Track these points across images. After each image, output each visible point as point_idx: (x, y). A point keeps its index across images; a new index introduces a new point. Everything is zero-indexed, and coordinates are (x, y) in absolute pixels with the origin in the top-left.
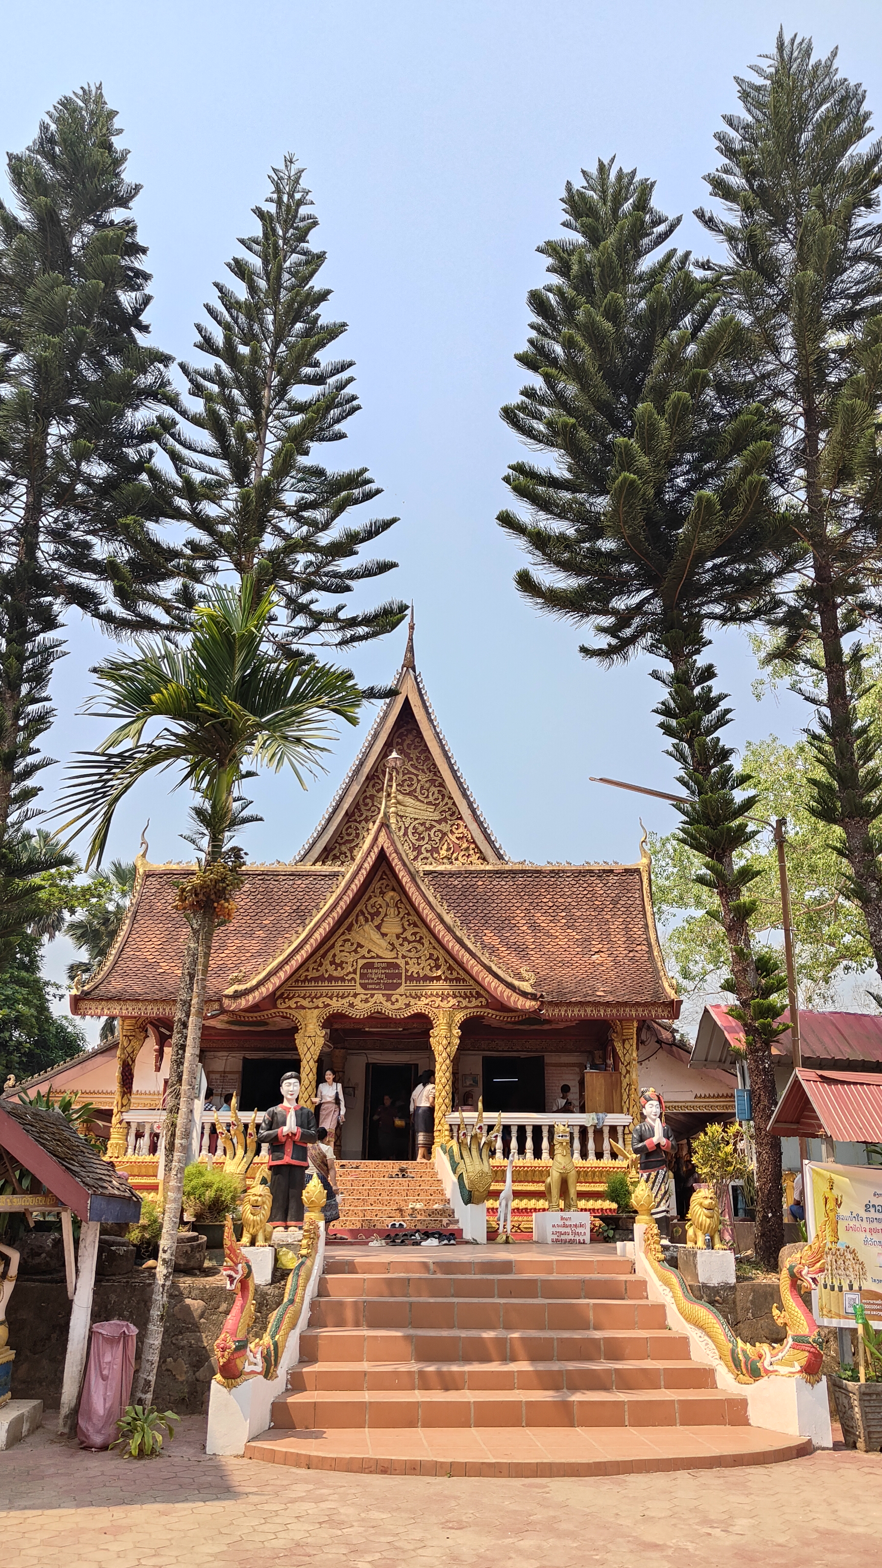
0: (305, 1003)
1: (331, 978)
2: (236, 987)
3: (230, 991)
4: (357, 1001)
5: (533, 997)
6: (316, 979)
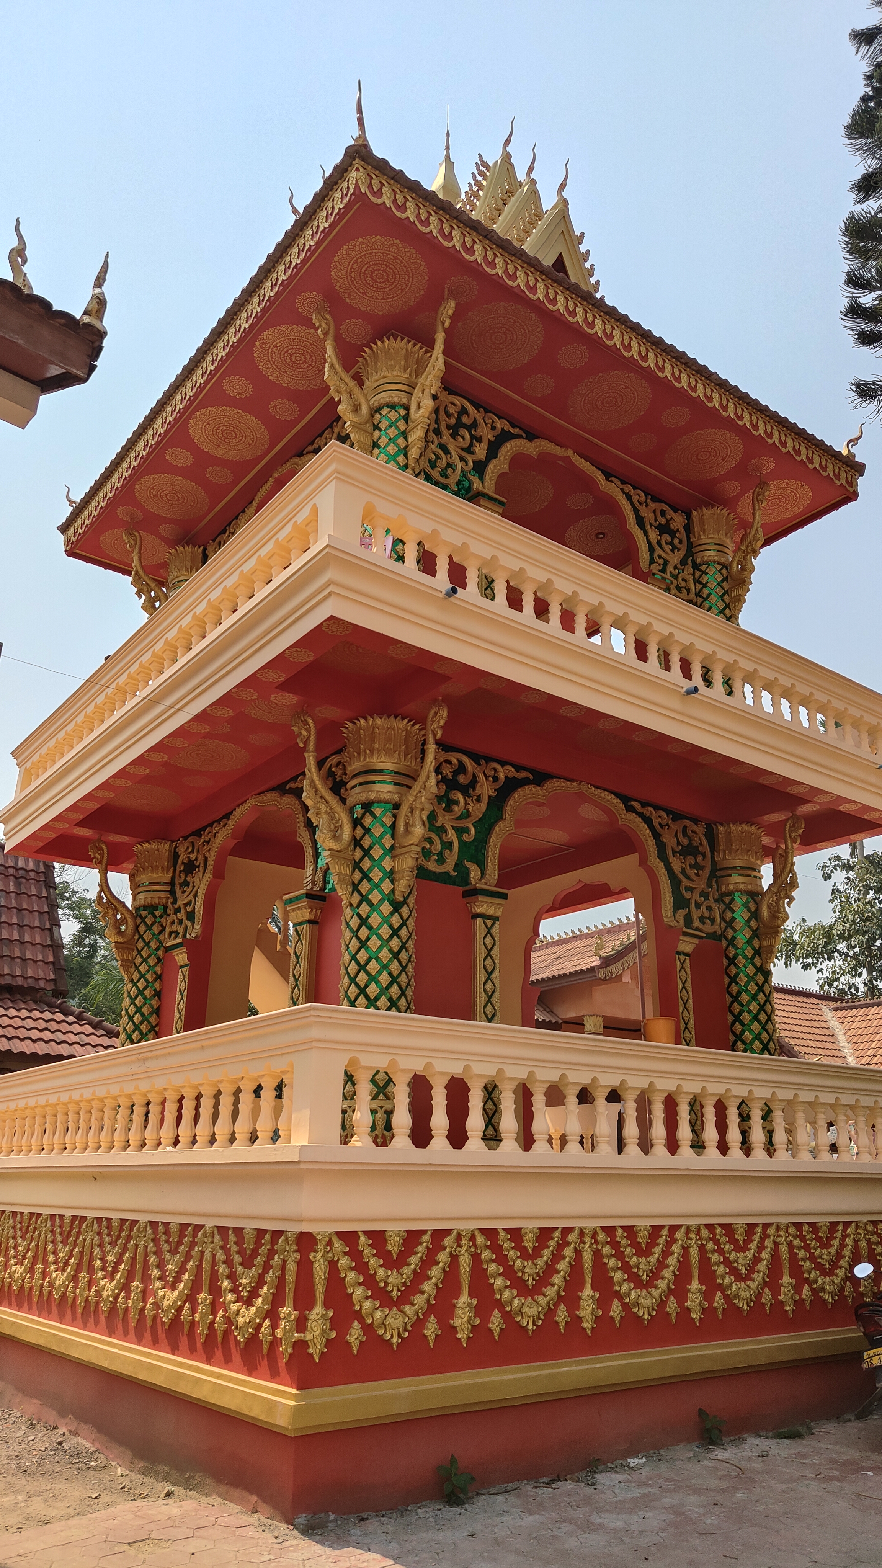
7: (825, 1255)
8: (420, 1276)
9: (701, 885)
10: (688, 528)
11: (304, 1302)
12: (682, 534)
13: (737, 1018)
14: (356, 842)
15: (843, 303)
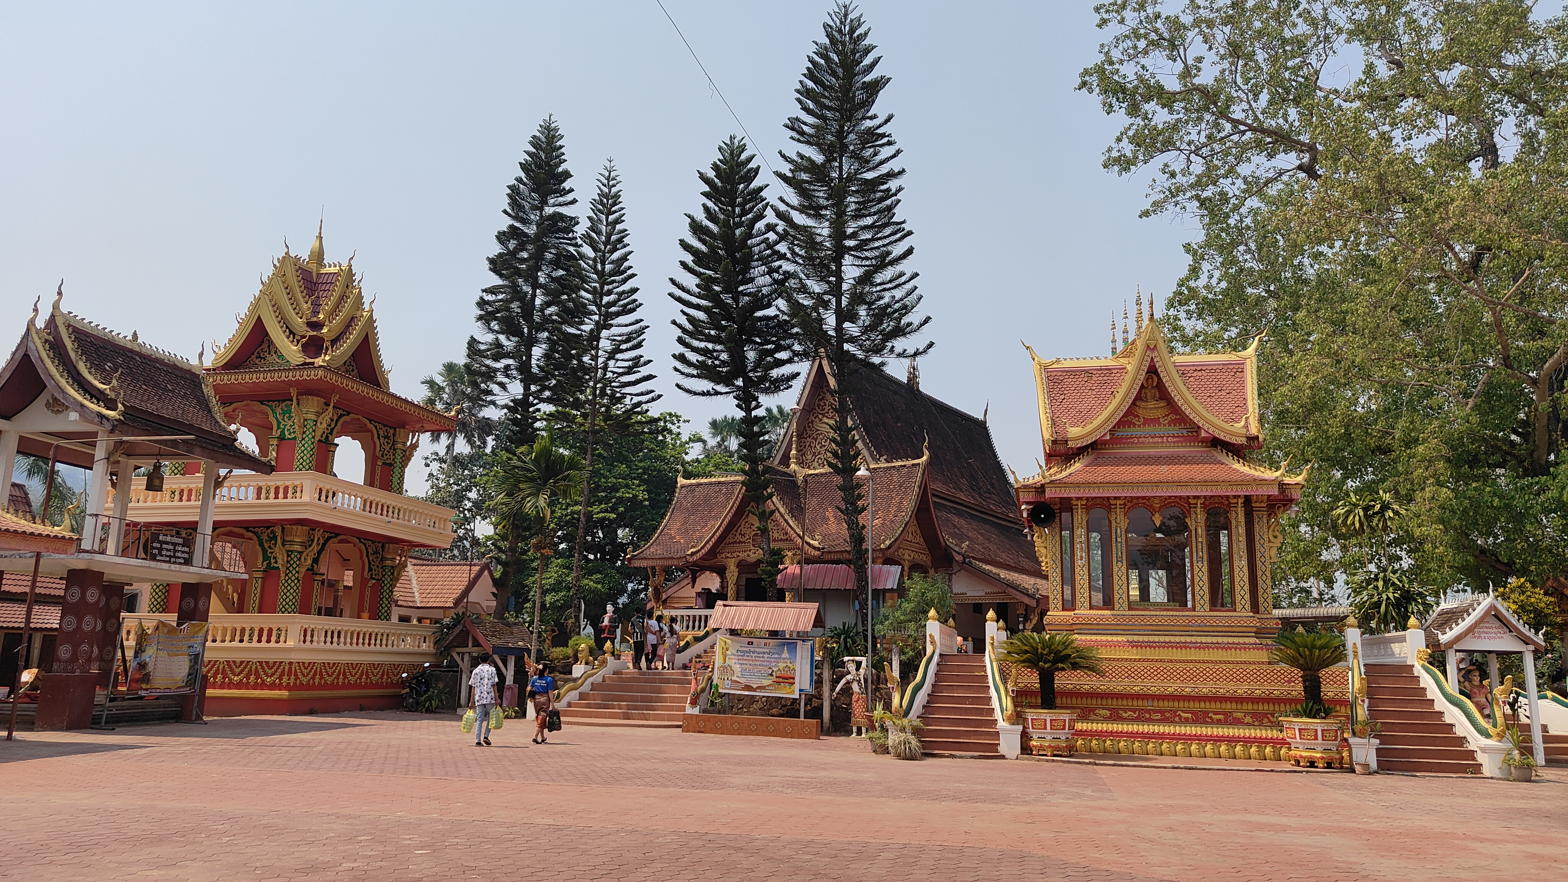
0: (729, 555)
1: (740, 542)
2: (692, 550)
3: (689, 552)
4: (751, 553)
5: (818, 549)
6: (733, 543)
7: (396, 672)
8: (310, 671)
9: (377, 563)
10: (394, 435)
11: (289, 675)
12: (392, 438)
13: (381, 605)
14: (288, 562)
15: (477, 299)
